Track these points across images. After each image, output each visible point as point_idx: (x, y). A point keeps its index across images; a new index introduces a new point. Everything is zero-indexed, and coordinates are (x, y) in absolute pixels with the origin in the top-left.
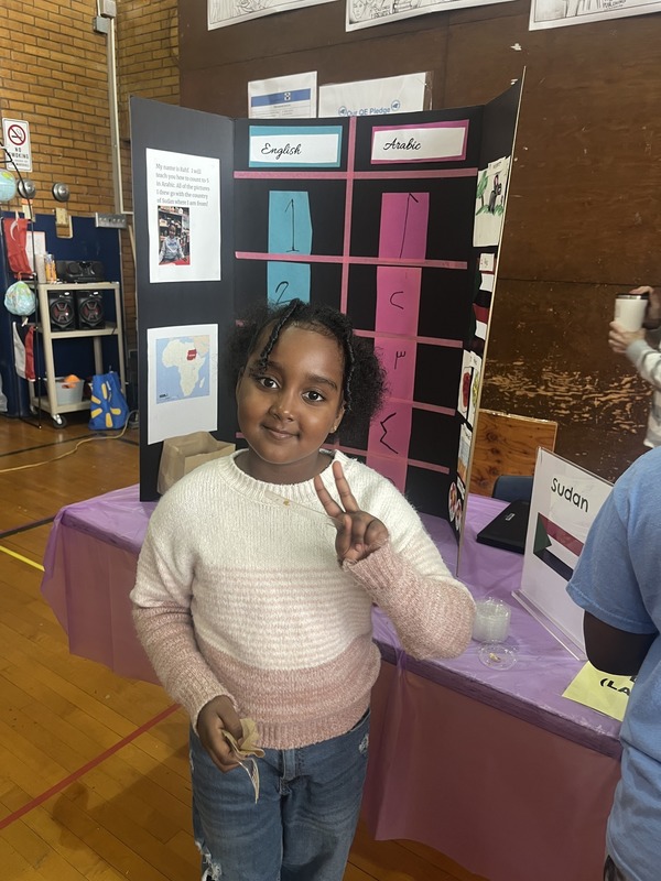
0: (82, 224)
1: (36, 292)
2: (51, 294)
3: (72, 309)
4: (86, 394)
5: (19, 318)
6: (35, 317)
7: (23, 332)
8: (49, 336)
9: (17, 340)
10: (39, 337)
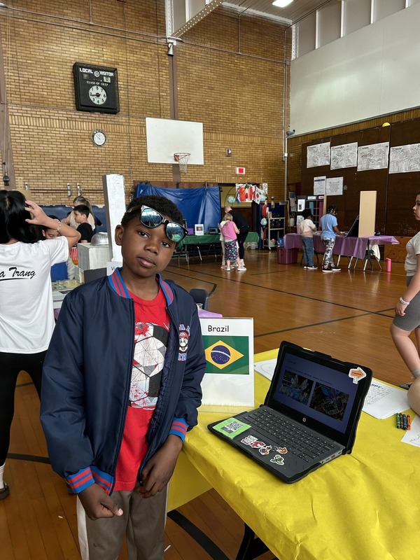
0: (277, 204)
1: (267, 220)
2: (271, 220)
3: (274, 224)
4: (276, 244)
5: (262, 226)
6: (267, 225)
7: (263, 229)
8: (270, 229)
9: (262, 231)
10: (267, 230)
